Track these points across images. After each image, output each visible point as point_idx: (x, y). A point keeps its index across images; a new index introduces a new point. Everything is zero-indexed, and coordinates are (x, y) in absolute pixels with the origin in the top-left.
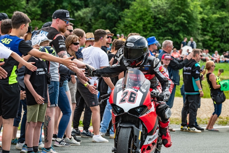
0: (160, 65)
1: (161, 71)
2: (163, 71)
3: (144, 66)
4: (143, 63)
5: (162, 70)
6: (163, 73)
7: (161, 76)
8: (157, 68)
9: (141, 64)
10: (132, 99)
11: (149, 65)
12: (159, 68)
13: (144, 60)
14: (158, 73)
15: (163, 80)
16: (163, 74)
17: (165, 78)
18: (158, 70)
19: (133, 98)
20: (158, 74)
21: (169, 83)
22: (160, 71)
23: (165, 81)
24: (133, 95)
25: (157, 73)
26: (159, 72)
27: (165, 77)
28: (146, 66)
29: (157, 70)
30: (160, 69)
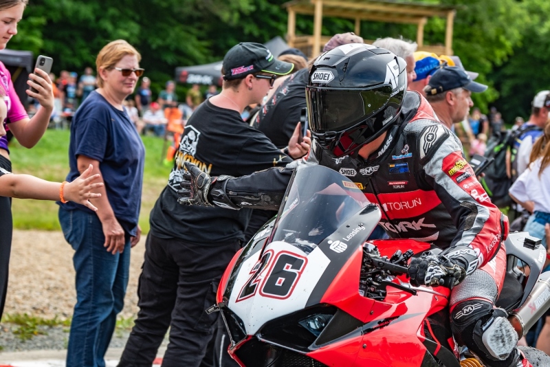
0: (446, 151)
1: (451, 172)
2: (461, 174)
3: (394, 157)
4: (386, 147)
5: (455, 169)
6: (459, 178)
7: (450, 192)
8: (434, 163)
9: (380, 153)
10: (280, 281)
11: (409, 152)
12: (440, 163)
13: (391, 138)
14: (440, 179)
15: (455, 207)
16: (459, 183)
17: (465, 199)
18: (437, 171)
19: (283, 279)
20: (440, 187)
21: (479, 215)
22: (446, 171)
23: (465, 209)
24: (288, 268)
25: (436, 180)
26: (441, 177)
27: (467, 195)
28: (400, 157)
29: (434, 169)
30: (448, 163)
